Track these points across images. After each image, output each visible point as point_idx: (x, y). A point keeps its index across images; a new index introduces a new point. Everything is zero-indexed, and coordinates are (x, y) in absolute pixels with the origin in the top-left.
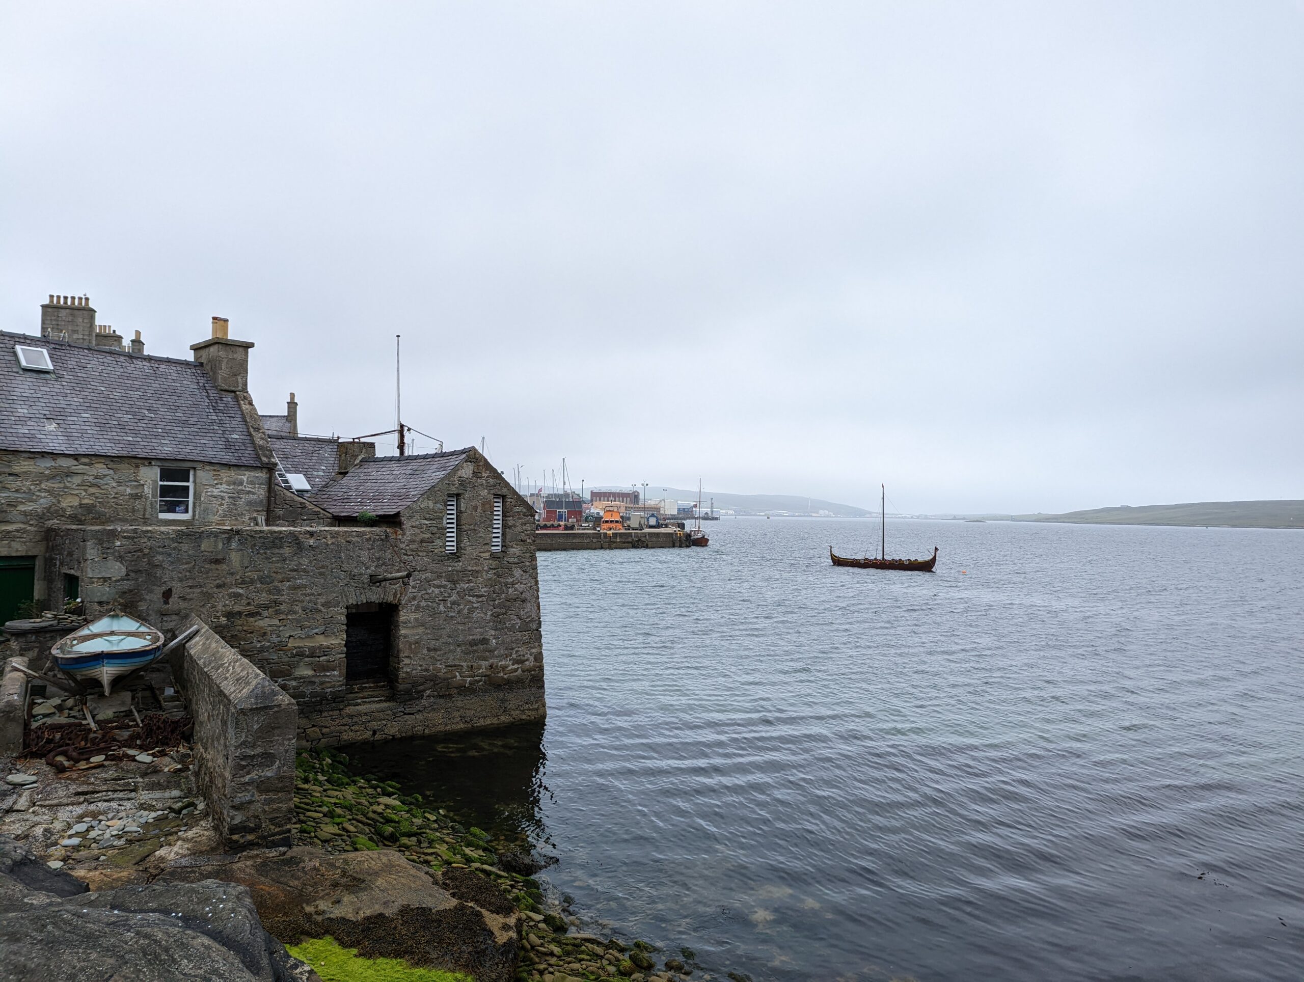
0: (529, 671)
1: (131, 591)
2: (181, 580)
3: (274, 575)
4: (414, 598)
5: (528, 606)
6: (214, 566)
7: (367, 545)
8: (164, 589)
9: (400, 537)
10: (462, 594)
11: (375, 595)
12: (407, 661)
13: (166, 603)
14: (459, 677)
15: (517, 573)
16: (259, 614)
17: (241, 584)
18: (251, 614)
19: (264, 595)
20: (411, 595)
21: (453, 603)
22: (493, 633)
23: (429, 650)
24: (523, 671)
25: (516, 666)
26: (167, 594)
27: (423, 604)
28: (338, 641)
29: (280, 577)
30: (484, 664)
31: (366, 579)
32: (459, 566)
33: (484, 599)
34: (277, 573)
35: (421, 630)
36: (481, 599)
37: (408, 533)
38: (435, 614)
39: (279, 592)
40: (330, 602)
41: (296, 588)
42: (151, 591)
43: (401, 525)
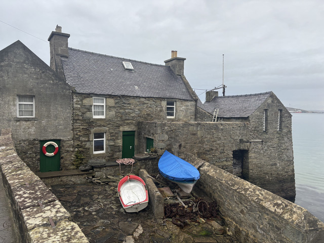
0: (290, 176)
1: (170, 145)
2: (184, 141)
4: (253, 148)
5: (289, 151)
6: (193, 136)
7: (239, 128)
8: (179, 144)
9: (249, 125)
10: (268, 147)
11: (242, 147)
12: (251, 171)
13: (180, 149)
14: (267, 177)
15: (286, 139)
16: (206, 153)
17: (201, 142)
18: (204, 153)
19: (208, 146)
21: (266, 150)
22: (278, 161)
23: (258, 167)
24: (288, 176)
25: (286, 174)
26: (180, 146)
27: (256, 150)
28: (230, 164)
29: (212, 140)
30: (276, 173)
31: (238, 141)
32: (267, 136)
33: (275, 149)
35: (256, 160)
37: (251, 124)
38: (260, 154)
39: (212, 145)
40: (228, 149)
41: (217, 144)
42: (175, 145)
43: (249, 121)
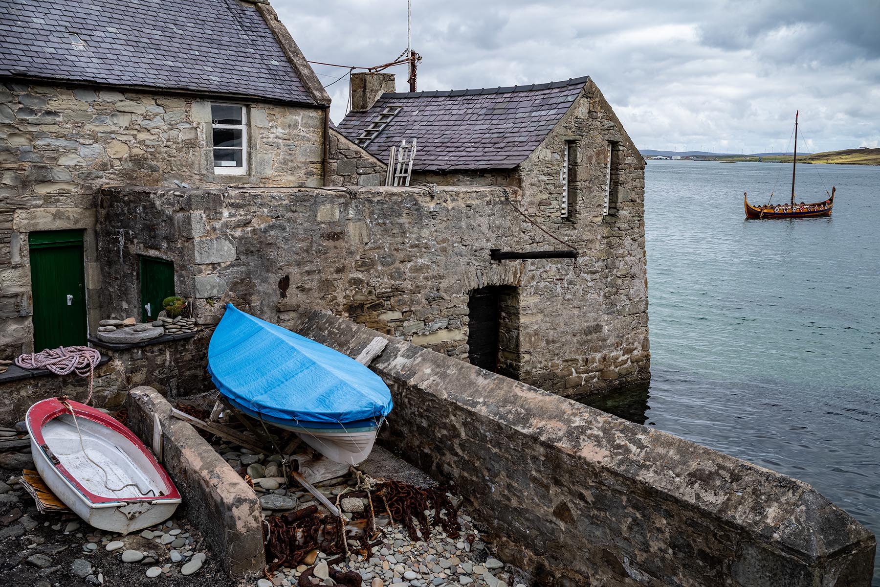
0: (637, 361)
1: (242, 280)
2: (299, 264)
3: (395, 253)
4: (533, 278)
5: (636, 281)
6: (331, 243)
7: (487, 210)
8: (281, 275)
9: (519, 198)
10: (578, 270)
11: (497, 275)
12: (527, 357)
13: (283, 295)
14: (574, 375)
15: (627, 241)
16: (380, 306)
17: (362, 266)
18: (373, 307)
19: (386, 280)
20: (531, 274)
21: (570, 282)
22: (606, 317)
23: (548, 342)
24: (632, 362)
25: (626, 356)
26: (284, 283)
27: (542, 285)
28: (461, 337)
29: (400, 255)
30: (598, 356)
31: (486, 254)
32: (575, 234)
33: (597, 276)
34: (397, 250)
35: (540, 317)
36: (594, 276)
37: (528, 193)
38: (553, 296)
39: (400, 275)
40: (452, 287)
41: (418, 269)
42: (265, 280)
43: (520, 181)
